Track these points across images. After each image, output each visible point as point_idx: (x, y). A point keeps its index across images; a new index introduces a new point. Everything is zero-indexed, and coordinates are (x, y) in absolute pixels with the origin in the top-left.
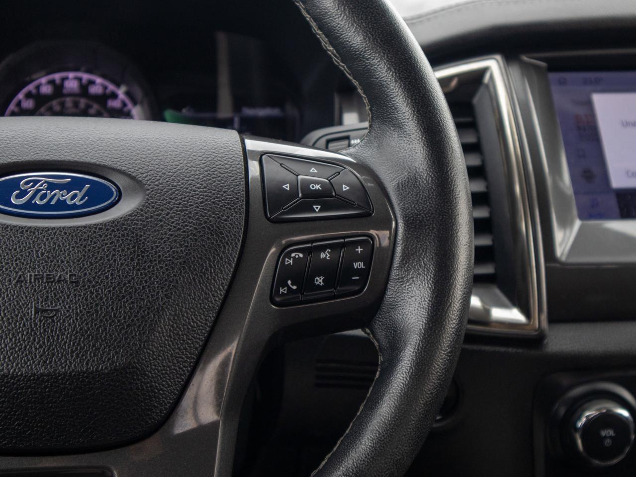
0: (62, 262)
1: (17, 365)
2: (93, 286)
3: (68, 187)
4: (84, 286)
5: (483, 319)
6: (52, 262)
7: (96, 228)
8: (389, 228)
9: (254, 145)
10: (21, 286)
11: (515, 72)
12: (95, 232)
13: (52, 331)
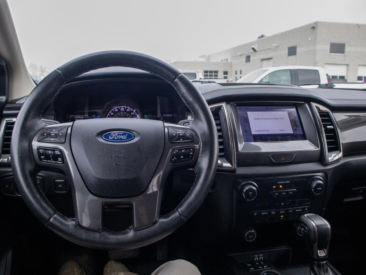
0: (121, 153)
1: (111, 177)
2: (128, 158)
3: (122, 135)
4: (126, 158)
5: (221, 166)
6: (119, 153)
8: (199, 144)
9: (166, 124)
10: (112, 158)
11: (229, 106)
12: (129, 146)
13: (119, 169)
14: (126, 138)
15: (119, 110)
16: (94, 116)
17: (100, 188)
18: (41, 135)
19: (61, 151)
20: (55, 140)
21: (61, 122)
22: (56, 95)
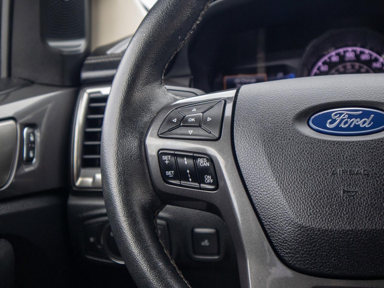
0: (359, 162)
1: (333, 224)
2: (378, 177)
4: (372, 177)
6: (352, 162)
7: (379, 141)
10: (335, 177)
12: (378, 144)
13: (353, 204)
14: (369, 126)
15: (342, 58)
16: (280, 75)
17: (306, 251)
18: (164, 123)
19: (211, 159)
20: (196, 133)
21: (207, 92)
22: (195, 26)
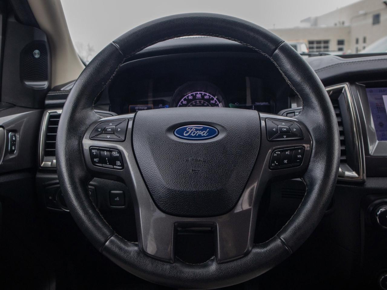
0: (200, 154)
1: (186, 188)
2: (210, 163)
3: (202, 130)
4: (207, 163)
5: (342, 175)
6: (197, 154)
7: (211, 143)
8: (310, 144)
9: (263, 115)
10: (187, 162)
11: (354, 88)
12: (211, 145)
13: (197, 177)
14: (206, 135)
15: (194, 97)
16: (161, 105)
17: (171, 203)
18: (93, 131)
19: (120, 152)
20: (112, 137)
21: (119, 114)
22: (112, 77)
